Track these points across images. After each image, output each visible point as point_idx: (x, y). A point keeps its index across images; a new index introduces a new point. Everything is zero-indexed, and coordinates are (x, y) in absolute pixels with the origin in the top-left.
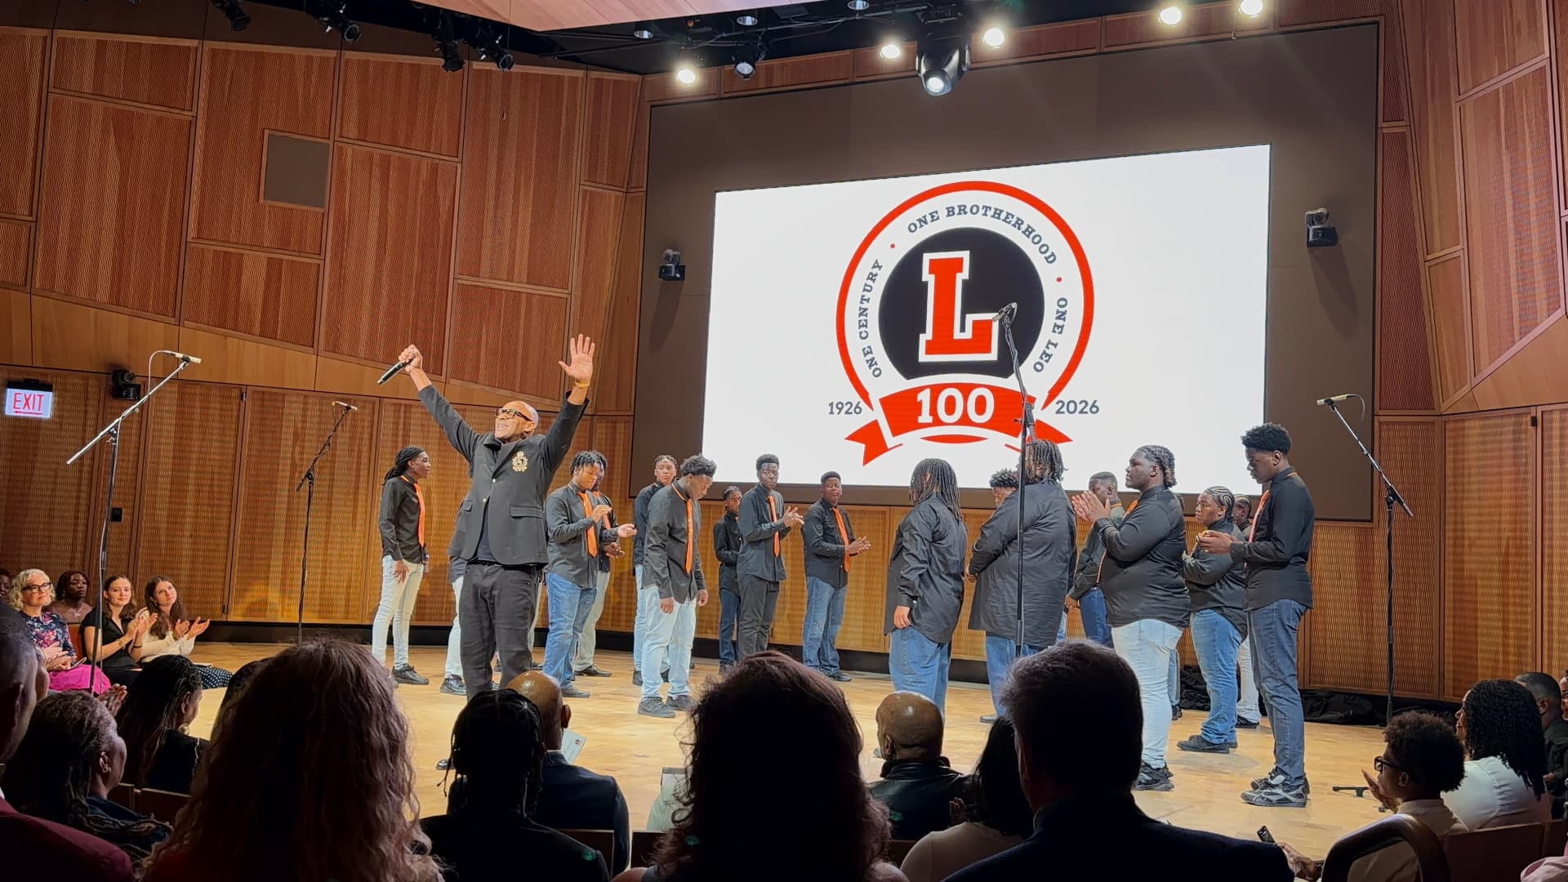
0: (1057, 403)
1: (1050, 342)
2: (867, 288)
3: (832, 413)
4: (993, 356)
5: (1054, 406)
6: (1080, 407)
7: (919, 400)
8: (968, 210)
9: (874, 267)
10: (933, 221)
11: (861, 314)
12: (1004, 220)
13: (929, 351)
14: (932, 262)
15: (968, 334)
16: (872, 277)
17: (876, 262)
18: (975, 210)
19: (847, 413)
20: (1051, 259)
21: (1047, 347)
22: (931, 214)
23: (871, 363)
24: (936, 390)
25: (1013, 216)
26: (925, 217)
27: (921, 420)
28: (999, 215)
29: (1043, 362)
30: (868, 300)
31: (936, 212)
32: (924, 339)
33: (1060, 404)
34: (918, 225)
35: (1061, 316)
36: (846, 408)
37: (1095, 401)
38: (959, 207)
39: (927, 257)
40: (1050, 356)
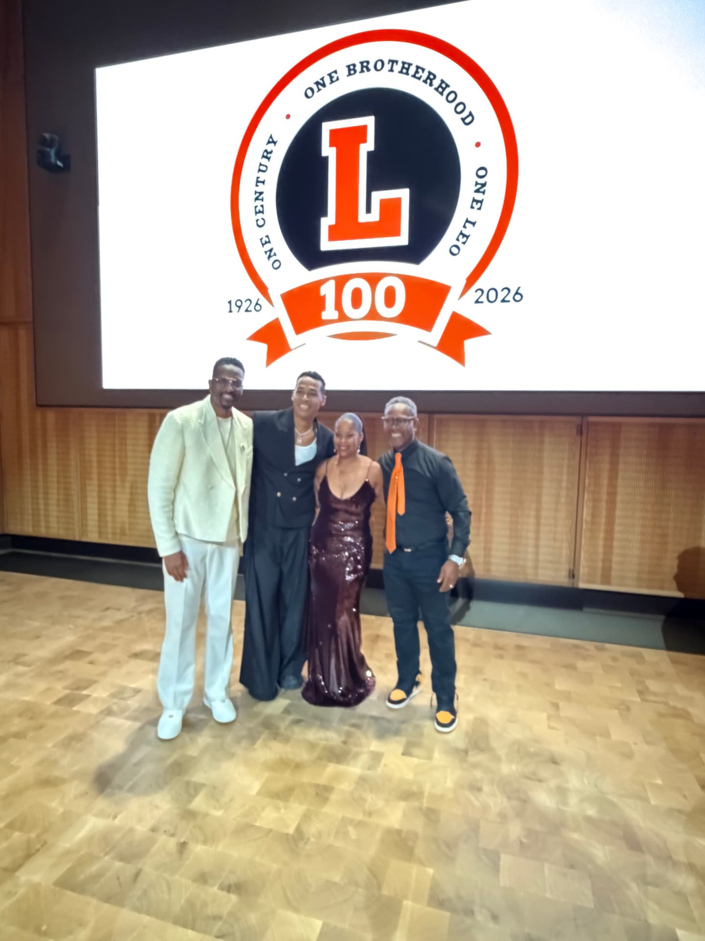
0: (476, 291)
1: (467, 221)
2: (263, 168)
3: (231, 311)
4: (402, 239)
5: (472, 294)
6: (501, 295)
7: (322, 294)
8: (371, 66)
9: (269, 142)
10: (332, 82)
11: (257, 199)
12: (414, 76)
13: (332, 237)
14: (333, 133)
15: (375, 216)
16: (267, 155)
17: (271, 137)
18: (379, 65)
19: (247, 311)
20: (468, 120)
21: (465, 227)
22: (330, 75)
23: (270, 253)
24: (341, 282)
25: (423, 70)
26: (322, 79)
27: (325, 316)
28: (408, 69)
29: (459, 244)
30: (263, 182)
31: (335, 72)
32: (327, 222)
33: (480, 292)
34: (315, 89)
35: (480, 188)
36: (245, 305)
37: (519, 288)
38: (362, 63)
39: (327, 127)
40: (467, 237)
